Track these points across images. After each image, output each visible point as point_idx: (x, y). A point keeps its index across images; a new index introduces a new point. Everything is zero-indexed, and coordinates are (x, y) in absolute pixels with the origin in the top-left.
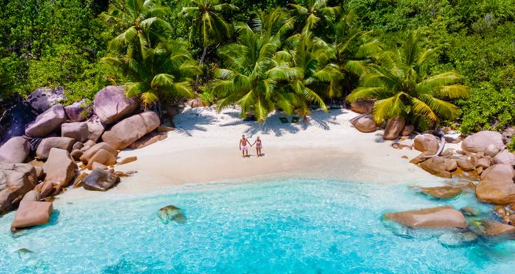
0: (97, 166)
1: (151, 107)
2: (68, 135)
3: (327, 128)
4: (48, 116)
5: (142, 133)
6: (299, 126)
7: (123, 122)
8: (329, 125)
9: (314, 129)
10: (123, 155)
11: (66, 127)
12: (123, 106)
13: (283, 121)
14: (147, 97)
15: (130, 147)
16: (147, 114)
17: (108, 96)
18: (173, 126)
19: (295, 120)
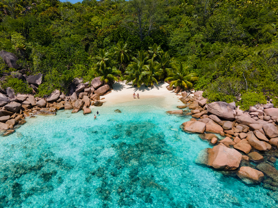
0: (96, 100)
1: (107, 83)
2: (86, 92)
3: (158, 89)
4: (81, 87)
5: (105, 91)
6: (150, 88)
7: (100, 88)
8: (159, 88)
9: (155, 89)
10: (101, 97)
11: (86, 90)
12: (100, 83)
13: (146, 87)
14: (106, 80)
15: (102, 95)
16: (106, 85)
17: (96, 80)
18: (113, 89)
19: (150, 86)
